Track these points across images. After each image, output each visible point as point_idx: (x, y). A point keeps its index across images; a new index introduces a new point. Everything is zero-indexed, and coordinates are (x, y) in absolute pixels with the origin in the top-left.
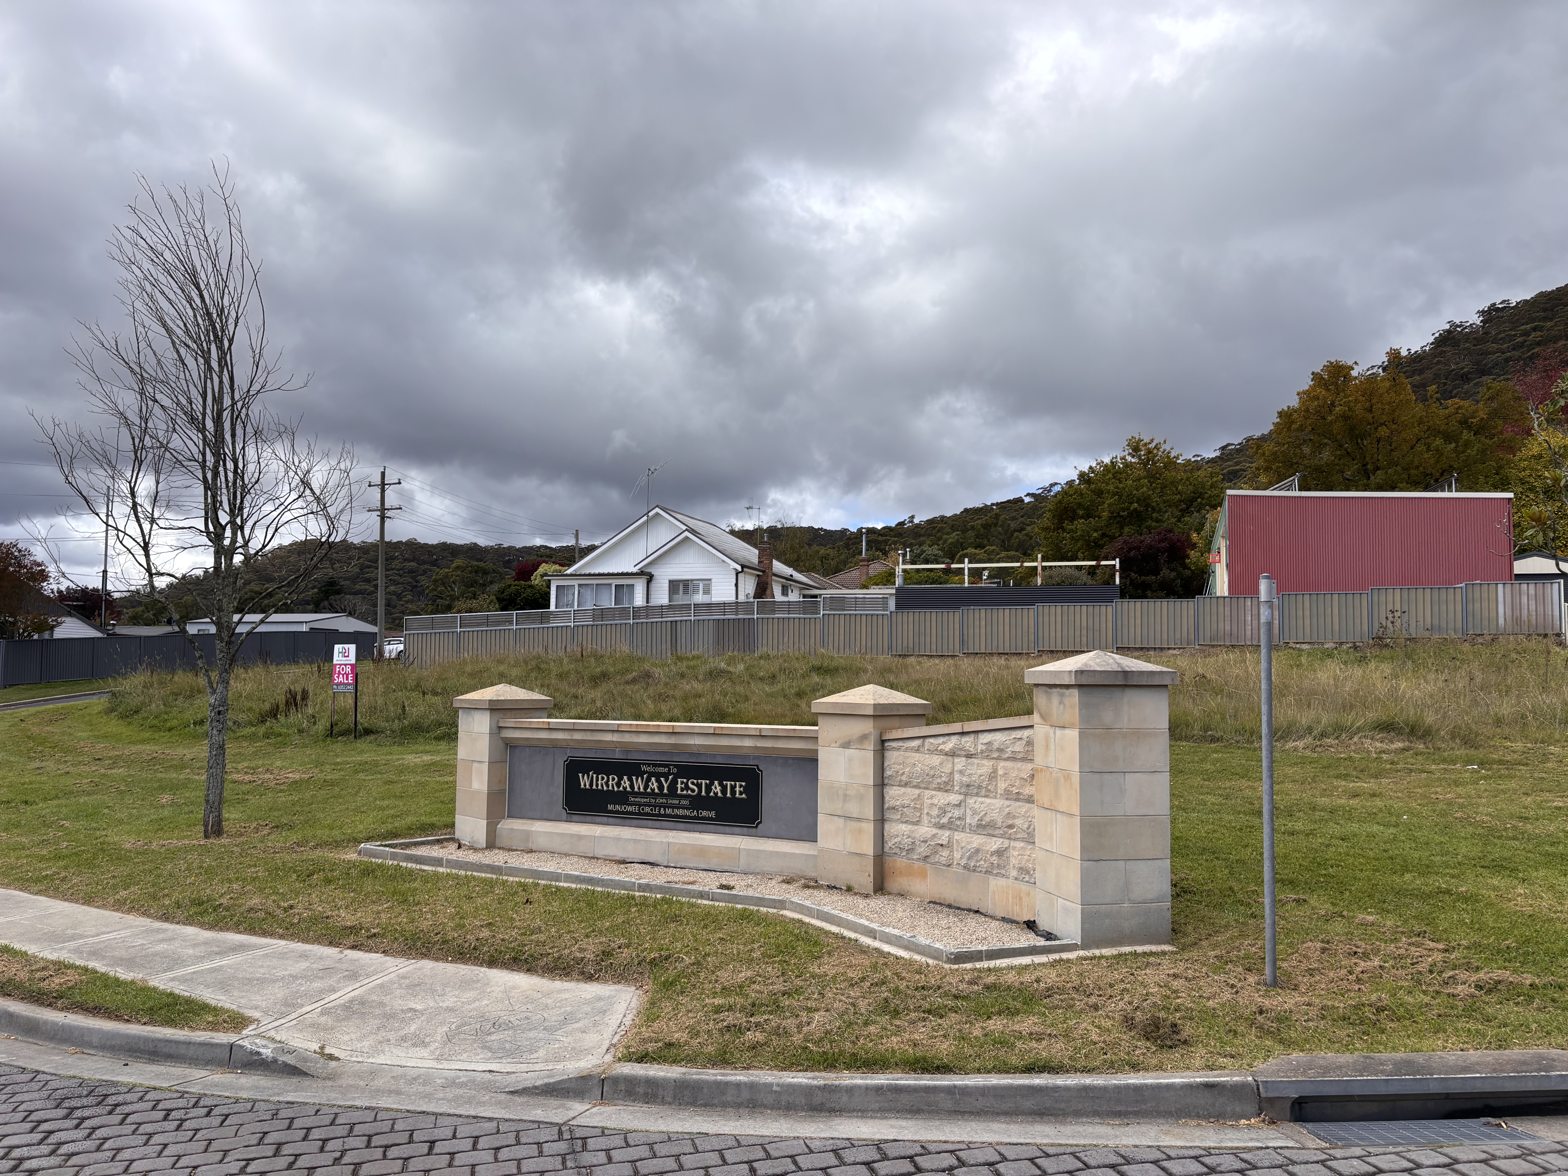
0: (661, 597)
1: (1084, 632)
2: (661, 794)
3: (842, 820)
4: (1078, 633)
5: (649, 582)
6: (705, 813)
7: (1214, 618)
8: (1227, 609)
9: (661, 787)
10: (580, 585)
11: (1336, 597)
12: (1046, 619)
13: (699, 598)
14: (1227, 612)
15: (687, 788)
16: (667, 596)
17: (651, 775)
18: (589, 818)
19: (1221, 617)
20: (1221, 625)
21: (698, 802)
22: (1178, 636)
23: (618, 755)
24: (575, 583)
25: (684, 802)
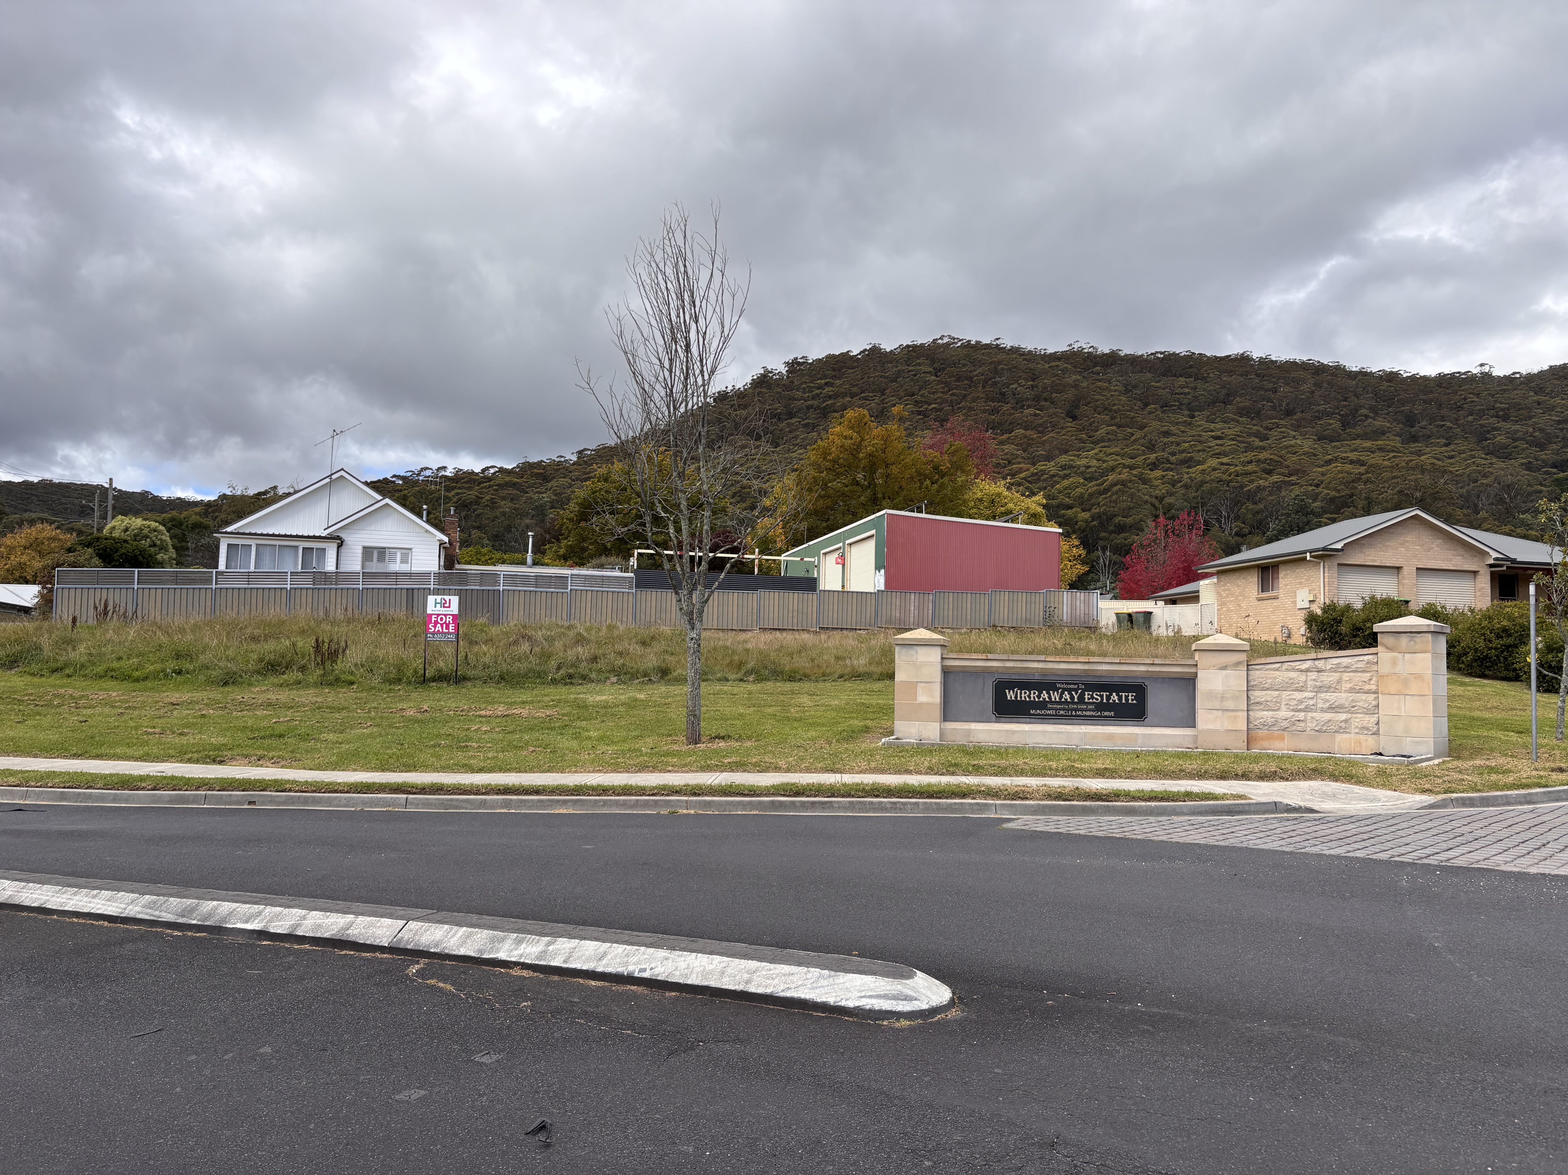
0: (353, 563)
1: (795, 614)
2: (1073, 702)
3: (1221, 712)
4: (790, 615)
5: (340, 546)
6: (1106, 713)
7: (889, 607)
8: (898, 600)
9: (1072, 697)
10: (257, 545)
11: (969, 595)
12: (767, 602)
13: (396, 566)
14: (898, 603)
15: (1092, 698)
16: (360, 563)
17: (1064, 690)
18: (1014, 720)
19: (894, 607)
20: (893, 613)
21: (1101, 707)
22: (863, 620)
23: (1037, 677)
24: (253, 543)
25: (1090, 707)
